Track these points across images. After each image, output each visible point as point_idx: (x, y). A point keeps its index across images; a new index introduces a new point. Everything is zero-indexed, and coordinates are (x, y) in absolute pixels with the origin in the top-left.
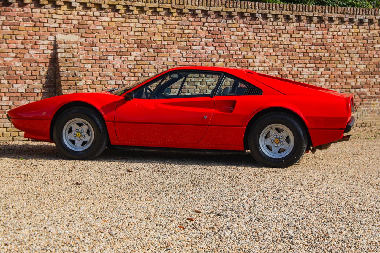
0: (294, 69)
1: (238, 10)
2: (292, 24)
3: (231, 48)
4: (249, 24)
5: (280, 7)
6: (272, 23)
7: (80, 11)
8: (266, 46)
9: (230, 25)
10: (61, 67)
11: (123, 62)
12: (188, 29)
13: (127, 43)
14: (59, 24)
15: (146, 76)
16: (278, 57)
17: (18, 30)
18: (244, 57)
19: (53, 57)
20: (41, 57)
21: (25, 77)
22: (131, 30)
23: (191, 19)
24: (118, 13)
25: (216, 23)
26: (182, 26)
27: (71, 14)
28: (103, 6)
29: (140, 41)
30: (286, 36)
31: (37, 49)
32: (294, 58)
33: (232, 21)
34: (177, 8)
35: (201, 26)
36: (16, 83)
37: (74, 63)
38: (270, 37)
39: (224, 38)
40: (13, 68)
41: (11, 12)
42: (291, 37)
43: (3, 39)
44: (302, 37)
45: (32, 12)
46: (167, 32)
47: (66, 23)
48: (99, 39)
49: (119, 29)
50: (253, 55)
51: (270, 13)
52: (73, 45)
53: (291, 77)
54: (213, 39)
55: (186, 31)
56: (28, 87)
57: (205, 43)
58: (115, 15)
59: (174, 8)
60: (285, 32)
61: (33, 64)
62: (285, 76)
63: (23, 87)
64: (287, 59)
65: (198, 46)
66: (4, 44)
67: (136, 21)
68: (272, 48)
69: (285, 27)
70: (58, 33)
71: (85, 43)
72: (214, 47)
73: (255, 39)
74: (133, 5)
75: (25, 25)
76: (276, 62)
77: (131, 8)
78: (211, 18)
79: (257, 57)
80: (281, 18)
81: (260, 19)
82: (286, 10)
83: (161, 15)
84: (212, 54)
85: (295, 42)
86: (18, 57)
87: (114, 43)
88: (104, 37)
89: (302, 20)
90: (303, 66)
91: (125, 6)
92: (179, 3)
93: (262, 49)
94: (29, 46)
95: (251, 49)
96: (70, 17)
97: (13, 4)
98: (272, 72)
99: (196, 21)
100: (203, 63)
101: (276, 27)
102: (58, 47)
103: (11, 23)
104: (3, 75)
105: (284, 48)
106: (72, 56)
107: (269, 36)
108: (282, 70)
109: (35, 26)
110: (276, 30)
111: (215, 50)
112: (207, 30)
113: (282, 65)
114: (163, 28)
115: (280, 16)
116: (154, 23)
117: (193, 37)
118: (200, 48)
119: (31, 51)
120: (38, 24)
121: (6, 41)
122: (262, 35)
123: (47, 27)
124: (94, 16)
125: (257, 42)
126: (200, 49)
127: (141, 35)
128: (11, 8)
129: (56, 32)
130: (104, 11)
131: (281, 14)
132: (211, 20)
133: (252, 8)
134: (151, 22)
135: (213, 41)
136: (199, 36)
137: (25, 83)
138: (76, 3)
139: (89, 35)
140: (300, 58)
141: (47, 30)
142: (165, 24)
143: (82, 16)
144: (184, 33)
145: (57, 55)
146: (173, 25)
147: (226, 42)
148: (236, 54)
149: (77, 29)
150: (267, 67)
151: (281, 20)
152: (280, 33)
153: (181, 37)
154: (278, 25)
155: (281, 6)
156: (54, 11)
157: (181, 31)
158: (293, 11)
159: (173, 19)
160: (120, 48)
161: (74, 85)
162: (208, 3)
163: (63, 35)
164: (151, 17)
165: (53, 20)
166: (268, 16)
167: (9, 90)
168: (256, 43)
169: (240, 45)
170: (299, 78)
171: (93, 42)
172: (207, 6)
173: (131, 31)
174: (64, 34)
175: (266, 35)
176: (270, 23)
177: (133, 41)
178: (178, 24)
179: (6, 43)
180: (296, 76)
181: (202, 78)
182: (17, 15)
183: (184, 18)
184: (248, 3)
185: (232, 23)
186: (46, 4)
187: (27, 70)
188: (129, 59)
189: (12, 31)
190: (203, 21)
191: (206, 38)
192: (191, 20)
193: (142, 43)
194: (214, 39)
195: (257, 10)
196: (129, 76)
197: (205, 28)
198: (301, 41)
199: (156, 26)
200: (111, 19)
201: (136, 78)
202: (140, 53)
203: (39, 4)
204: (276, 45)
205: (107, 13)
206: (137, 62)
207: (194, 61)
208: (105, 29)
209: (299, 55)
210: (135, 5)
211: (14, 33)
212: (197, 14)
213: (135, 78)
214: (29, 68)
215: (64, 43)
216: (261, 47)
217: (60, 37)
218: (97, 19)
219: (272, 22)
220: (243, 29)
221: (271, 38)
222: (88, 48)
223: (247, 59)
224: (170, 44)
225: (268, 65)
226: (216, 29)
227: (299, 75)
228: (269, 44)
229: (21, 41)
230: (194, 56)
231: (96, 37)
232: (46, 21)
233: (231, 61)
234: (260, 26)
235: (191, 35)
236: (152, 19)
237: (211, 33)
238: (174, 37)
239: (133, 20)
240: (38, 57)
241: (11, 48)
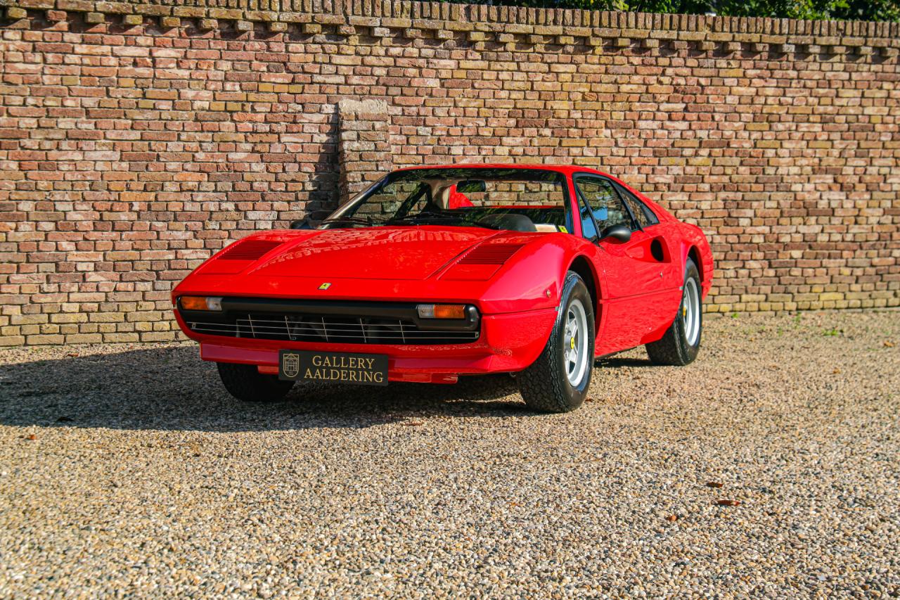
0: (870, 169)
1: (741, 38)
2: (866, 67)
3: (727, 123)
4: (768, 69)
5: (838, 29)
6: (820, 66)
7: (391, 46)
8: (806, 118)
9: (722, 73)
10: (351, 171)
11: (484, 159)
12: (629, 83)
13: (494, 117)
14: (346, 76)
15: (536, 190)
16: (833, 144)
17: (258, 91)
18: (755, 144)
19: (332, 151)
20: (307, 150)
21: (270, 196)
22: (501, 87)
23: (636, 60)
24: (474, 50)
25: (692, 67)
26: (615, 76)
27: (371, 54)
28: (441, 35)
29: (521, 111)
30: (852, 96)
31: (298, 132)
32: (870, 144)
33: (729, 64)
34: (604, 35)
35: (656, 75)
36: (254, 210)
37: (379, 163)
38: (816, 97)
39: (711, 101)
40: (247, 176)
41: (242, 52)
42: (863, 96)
43: (226, 111)
44: (888, 97)
45: (287, 51)
46: (582, 90)
47: (361, 74)
48: (431, 108)
49: (476, 85)
50: (776, 139)
51: (814, 43)
52: (375, 122)
53: (864, 190)
54: (684, 105)
55: (624, 88)
56: (278, 218)
57: (667, 115)
58: (466, 54)
59: (598, 36)
60: (849, 86)
61: (290, 167)
62: (850, 187)
63: (267, 218)
64: (855, 147)
65: (650, 122)
66: (228, 123)
67: (513, 66)
68: (820, 123)
69: (850, 75)
70: (344, 97)
71: (402, 118)
72: (687, 123)
73: (780, 104)
74: (507, 30)
75: (273, 80)
76: (828, 155)
77: (503, 38)
78: (681, 55)
79: (786, 144)
80: (841, 54)
81: (791, 58)
82: (852, 35)
83: (569, 53)
84: (682, 138)
85: (872, 108)
86: (258, 152)
87: (464, 116)
88: (444, 104)
89: (888, 57)
90: (891, 164)
91: (489, 32)
92: (610, 23)
93: (797, 126)
94: (281, 127)
95: (770, 127)
96: (369, 60)
97: (246, 34)
98: (820, 178)
99: (646, 65)
100: (662, 159)
101: (829, 75)
102: (344, 128)
103: (243, 75)
104: (226, 192)
105: (846, 122)
106: (373, 148)
107: (811, 96)
108: (841, 174)
109: (293, 82)
110: (829, 81)
111: (690, 129)
112: (671, 84)
113: (842, 161)
114: (572, 81)
115: (838, 50)
116: (552, 70)
117: (639, 101)
118: (655, 125)
119: (285, 138)
120: (300, 77)
121: (231, 116)
122: (796, 95)
123: (319, 83)
124: (420, 57)
125: (785, 110)
126: (655, 127)
127: (525, 99)
128: (244, 43)
129: (338, 93)
130: (442, 46)
131: (841, 45)
132: (681, 61)
133: (772, 33)
134: (546, 68)
135: (686, 109)
136: (654, 97)
137: (272, 210)
138: (383, 29)
139: (411, 101)
140: (884, 144)
141: (320, 90)
142: (577, 72)
143: (396, 57)
144: (619, 92)
145: (342, 145)
146: (594, 73)
147: (714, 112)
148: (736, 138)
149: (385, 88)
150: (808, 165)
151: (841, 59)
152: (837, 89)
153: (613, 101)
154: (834, 69)
155: (841, 27)
156: (334, 48)
157: (612, 88)
158: (867, 36)
159: (597, 61)
160: (478, 127)
161: (377, 213)
162: (674, 23)
163: (353, 101)
164: (547, 58)
165: (332, 69)
166: (811, 50)
167: (237, 225)
168: (783, 111)
169: (747, 117)
170: (883, 191)
171: (418, 114)
172: (671, 29)
173: (503, 89)
174: (357, 99)
175: (806, 92)
176: (816, 66)
177: (507, 111)
178: (607, 72)
179: (233, 120)
180: (875, 186)
181: (661, 193)
182: (256, 59)
183: (619, 59)
184: (764, 21)
185: (727, 68)
186: (318, 33)
187: (277, 180)
188: (497, 152)
189: (245, 93)
190: (662, 64)
191: (668, 102)
192: (636, 63)
193: (526, 116)
194: (687, 103)
195: (785, 37)
196: (496, 191)
197: (666, 80)
198: (886, 106)
199: (557, 77)
200: (459, 63)
201: (513, 194)
202: (522, 139)
203: (304, 32)
204: (828, 117)
205: (450, 50)
206: (515, 159)
207: (641, 154)
208: (446, 85)
209: (883, 138)
210: (511, 31)
211: (250, 99)
212: (650, 49)
213: (510, 195)
214: (280, 176)
215: (357, 118)
216: (793, 121)
217: (347, 105)
218: (428, 63)
219: (821, 63)
220: (754, 80)
221: (816, 100)
222: (408, 129)
223: (761, 150)
224: (589, 117)
225: (811, 162)
226: (693, 81)
227: (882, 184)
228: (813, 113)
229: (264, 114)
230: (642, 144)
231: (424, 105)
232: (317, 71)
233: (726, 154)
234: (793, 74)
235: (635, 97)
236: (549, 61)
237: (681, 90)
238: (597, 101)
239: (506, 65)
240: (300, 150)
241: (241, 132)
